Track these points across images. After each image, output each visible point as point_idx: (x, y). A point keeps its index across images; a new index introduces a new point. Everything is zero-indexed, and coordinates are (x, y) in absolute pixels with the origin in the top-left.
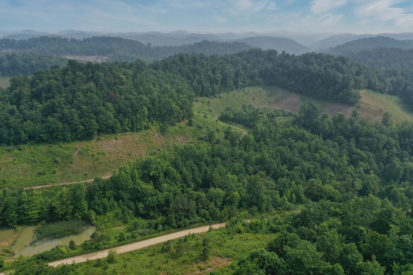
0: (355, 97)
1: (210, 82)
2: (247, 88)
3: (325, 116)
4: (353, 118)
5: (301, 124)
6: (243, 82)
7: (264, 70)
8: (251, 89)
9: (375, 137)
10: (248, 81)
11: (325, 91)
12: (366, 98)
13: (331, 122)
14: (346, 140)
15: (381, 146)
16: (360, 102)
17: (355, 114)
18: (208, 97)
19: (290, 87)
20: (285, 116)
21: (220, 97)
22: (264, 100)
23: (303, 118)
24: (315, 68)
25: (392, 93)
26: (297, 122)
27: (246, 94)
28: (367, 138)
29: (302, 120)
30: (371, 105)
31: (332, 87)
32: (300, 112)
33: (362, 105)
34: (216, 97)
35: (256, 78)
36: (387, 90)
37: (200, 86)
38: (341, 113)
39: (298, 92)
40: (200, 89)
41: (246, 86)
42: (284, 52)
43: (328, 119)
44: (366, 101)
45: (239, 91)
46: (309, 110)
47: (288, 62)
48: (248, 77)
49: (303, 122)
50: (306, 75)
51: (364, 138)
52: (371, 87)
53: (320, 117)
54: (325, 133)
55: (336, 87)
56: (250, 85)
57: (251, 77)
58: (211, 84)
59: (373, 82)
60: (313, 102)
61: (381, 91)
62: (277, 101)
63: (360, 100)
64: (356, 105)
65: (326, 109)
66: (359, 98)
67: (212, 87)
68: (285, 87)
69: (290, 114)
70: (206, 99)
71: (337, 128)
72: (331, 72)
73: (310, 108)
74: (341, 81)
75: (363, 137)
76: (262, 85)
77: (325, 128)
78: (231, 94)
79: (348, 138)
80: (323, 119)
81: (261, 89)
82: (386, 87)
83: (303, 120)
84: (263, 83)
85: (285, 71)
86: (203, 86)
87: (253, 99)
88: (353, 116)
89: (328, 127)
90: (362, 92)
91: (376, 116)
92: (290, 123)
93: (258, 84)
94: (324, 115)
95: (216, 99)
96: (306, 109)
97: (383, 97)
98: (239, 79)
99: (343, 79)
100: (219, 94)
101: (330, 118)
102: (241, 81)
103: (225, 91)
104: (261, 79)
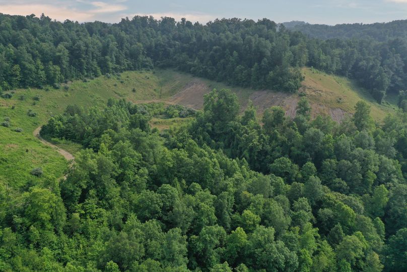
0: (295, 78)
1: (42, 61)
2: (127, 72)
3: (249, 116)
4: (301, 117)
5: (208, 131)
6: (118, 62)
7: (153, 44)
8: (132, 74)
9: (354, 157)
10: (126, 62)
11: (246, 71)
12: (311, 79)
13: (261, 125)
14: (296, 166)
15: (372, 177)
16: (305, 87)
17: (303, 109)
18: (39, 88)
19: (192, 69)
20: (182, 117)
21: (66, 89)
22: (152, 90)
23: (210, 121)
24: (227, 37)
25: (340, 73)
26: (200, 129)
27: (122, 82)
28: (338, 160)
29: (207, 124)
30: (322, 91)
31: (256, 64)
32: (206, 109)
33: (307, 92)
34: (57, 88)
35: (141, 58)
36: (334, 68)
37: (17, 67)
38: (278, 108)
39: (204, 75)
40: (18, 73)
41: (125, 70)
42: (183, 20)
43: (255, 120)
44: (313, 85)
45: (109, 78)
46: (220, 105)
47: (188, 31)
48: (126, 54)
49: (210, 129)
50: (215, 47)
51: (332, 161)
52: (313, 63)
53: (240, 116)
54: (251, 150)
55: (263, 63)
56: (130, 69)
57: (133, 56)
58: (44, 65)
59: (316, 54)
60: (227, 90)
61: (327, 70)
62: (172, 92)
63: (303, 83)
64: (298, 92)
65: (250, 101)
66: (302, 79)
67: (46, 70)
68: (184, 69)
69: (192, 113)
70: (33, 92)
71: (273, 138)
72: (253, 40)
73: (222, 101)
74: (269, 54)
75: (330, 157)
76: (151, 68)
77: (251, 141)
78: (91, 82)
79: (299, 161)
80: (245, 122)
81: (149, 74)
82: (333, 63)
83: (210, 124)
84: (152, 65)
85: (185, 45)
86: (23, 68)
87: (134, 91)
88: (299, 112)
89: (257, 137)
90: (305, 71)
91: (333, 109)
92: (185, 131)
93: (144, 66)
94: (246, 112)
95: (56, 91)
96: (215, 103)
97: (332, 79)
98: (107, 57)
99: (272, 51)
100: (66, 82)
101: (258, 119)
102: (112, 62)
103: (78, 77)
104: (149, 59)
